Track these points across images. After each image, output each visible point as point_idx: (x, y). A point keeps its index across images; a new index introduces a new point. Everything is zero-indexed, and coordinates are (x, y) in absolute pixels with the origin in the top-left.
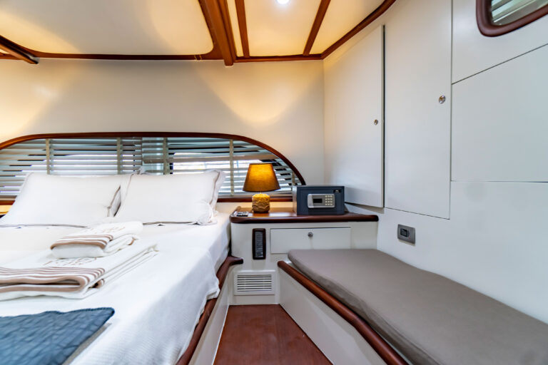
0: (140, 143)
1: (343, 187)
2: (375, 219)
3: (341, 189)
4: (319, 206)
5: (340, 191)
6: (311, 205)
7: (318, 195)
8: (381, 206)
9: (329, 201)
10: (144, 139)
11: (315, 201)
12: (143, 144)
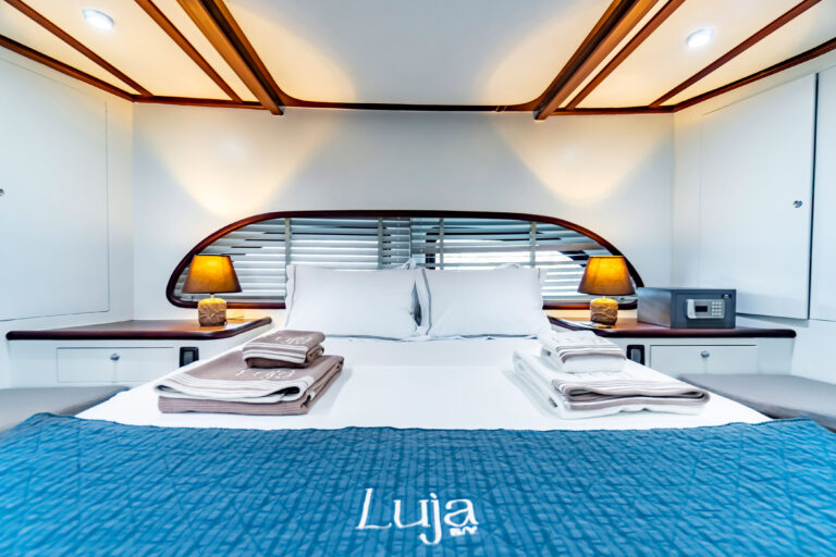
0: (408, 226)
1: (734, 291)
2: (791, 334)
3: (732, 294)
4: (703, 315)
5: (730, 296)
6: (692, 314)
7: (703, 302)
8: (805, 317)
9: (717, 310)
10: (415, 220)
11: (699, 309)
12: (414, 227)
